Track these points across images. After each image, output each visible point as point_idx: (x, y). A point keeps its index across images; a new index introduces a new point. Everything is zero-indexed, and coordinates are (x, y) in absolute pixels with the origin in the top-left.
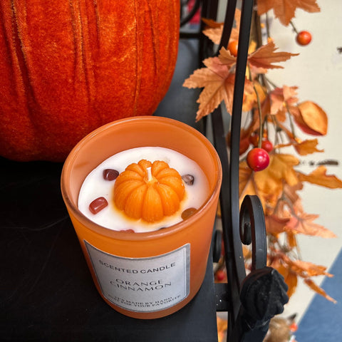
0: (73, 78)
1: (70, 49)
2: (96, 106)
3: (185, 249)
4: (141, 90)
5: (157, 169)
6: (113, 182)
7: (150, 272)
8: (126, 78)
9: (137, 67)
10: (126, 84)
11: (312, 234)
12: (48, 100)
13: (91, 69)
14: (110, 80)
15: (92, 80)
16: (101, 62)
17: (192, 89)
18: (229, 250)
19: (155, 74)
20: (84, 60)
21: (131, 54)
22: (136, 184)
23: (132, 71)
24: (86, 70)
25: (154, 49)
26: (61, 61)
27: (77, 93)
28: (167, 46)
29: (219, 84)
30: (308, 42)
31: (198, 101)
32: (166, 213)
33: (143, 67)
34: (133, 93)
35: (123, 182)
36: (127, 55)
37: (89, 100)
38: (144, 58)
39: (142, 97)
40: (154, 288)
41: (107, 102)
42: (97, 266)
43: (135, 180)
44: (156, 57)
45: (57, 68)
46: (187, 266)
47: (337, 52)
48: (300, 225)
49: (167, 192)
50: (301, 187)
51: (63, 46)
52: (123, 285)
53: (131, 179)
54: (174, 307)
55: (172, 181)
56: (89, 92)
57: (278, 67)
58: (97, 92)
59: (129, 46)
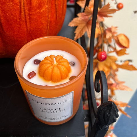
0: (20, 19)
1: (18, 5)
2: (30, 33)
3: (71, 94)
4: (50, 26)
5: (58, 59)
6: (38, 65)
7: (55, 104)
8: (43, 19)
9: (48, 15)
10: (44, 22)
11: (122, 89)
12: (8, 29)
13: (27, 15)
14: (36, 20)
15: (28, 20)
16: (32, 12)
17: (72, 27)
18: (89, 96)
19: (56, 19)
20: (24, 11)
21: (46, 9)
22: (49, 65)
23: (46, 17)
24: (25, 15)
25: (56, 7)
26: (14, 11)
27: (22, 26)
28: (61, 7)
29: (84, 25)
30: (122, 7)
31: (75, 32)
32: (62, 78)
33: (51, 15)
34: (46, 27)
36: (44, 9)
37: (27, 30)
38: (51, 11)
39: (51, 30)
40: (57, 112)
41: (35, 31)
43: (48, 63)
44: (57, 11)
45: (12, 14)
46: (72, 102)
47: (133, 13)
48: (117, 86)
49: (63, 69)
50: (117, 70)
51: (15, 4)
52: (43, 110)
53: (46, 63)
54: (66, 120)
55: (65, 64)
56: (27, 26)
57: (110, 16)
58: (31, 26)
59: (45, 5)
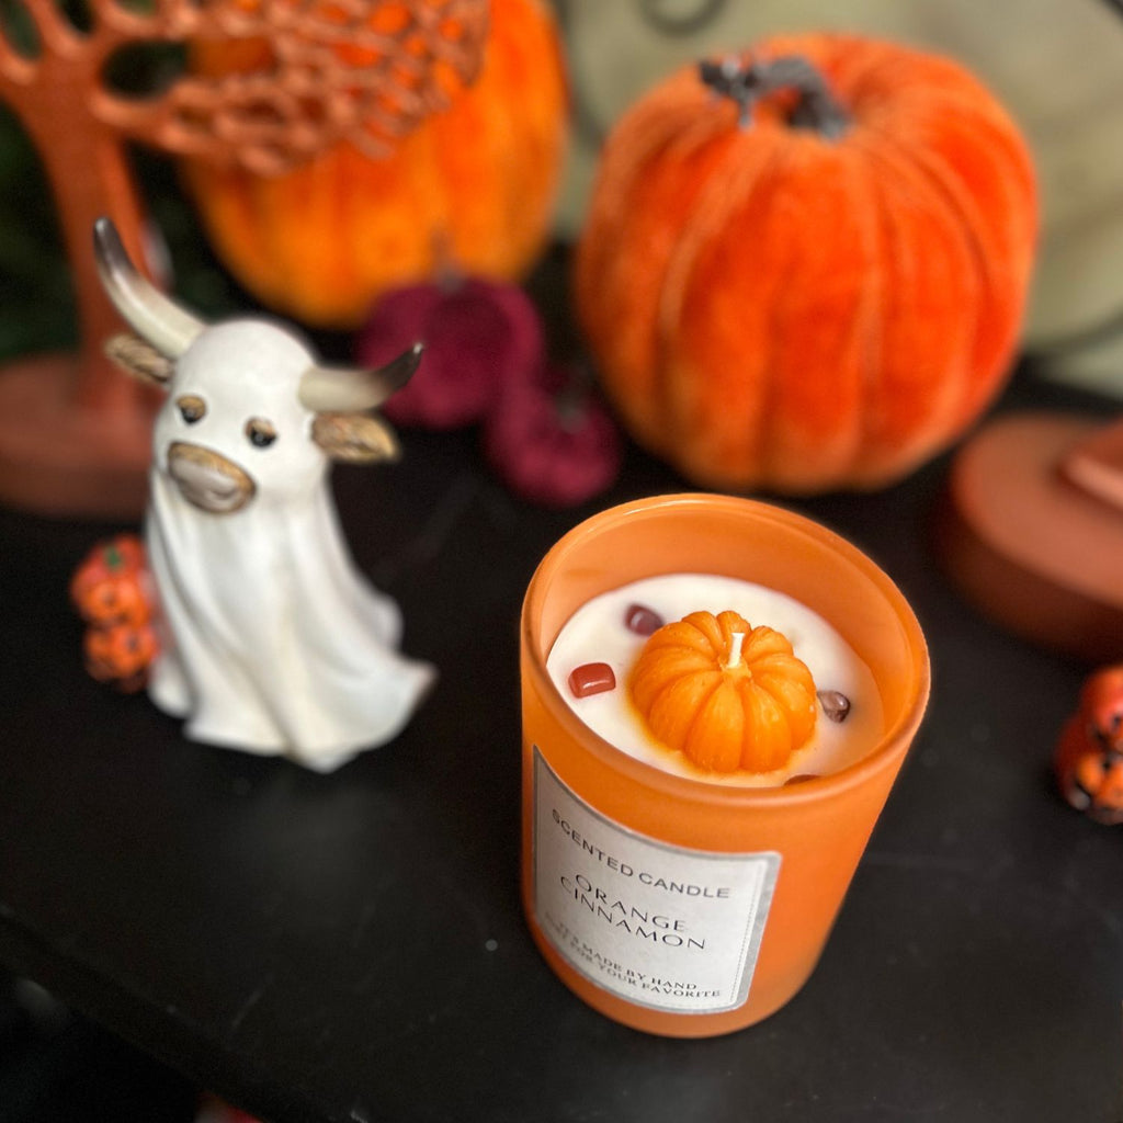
3: (765, 865)
5: (759, 646)
6: (643, 641)
7: (660, 887)
22: (696, 662)
35: (668, 645)
40: (659, 937)
42: (544, 820)
43: (696, 650)
49: (767, 712)
52: (587, 895)
53: (687, 647)
55: (789, 689)
